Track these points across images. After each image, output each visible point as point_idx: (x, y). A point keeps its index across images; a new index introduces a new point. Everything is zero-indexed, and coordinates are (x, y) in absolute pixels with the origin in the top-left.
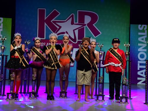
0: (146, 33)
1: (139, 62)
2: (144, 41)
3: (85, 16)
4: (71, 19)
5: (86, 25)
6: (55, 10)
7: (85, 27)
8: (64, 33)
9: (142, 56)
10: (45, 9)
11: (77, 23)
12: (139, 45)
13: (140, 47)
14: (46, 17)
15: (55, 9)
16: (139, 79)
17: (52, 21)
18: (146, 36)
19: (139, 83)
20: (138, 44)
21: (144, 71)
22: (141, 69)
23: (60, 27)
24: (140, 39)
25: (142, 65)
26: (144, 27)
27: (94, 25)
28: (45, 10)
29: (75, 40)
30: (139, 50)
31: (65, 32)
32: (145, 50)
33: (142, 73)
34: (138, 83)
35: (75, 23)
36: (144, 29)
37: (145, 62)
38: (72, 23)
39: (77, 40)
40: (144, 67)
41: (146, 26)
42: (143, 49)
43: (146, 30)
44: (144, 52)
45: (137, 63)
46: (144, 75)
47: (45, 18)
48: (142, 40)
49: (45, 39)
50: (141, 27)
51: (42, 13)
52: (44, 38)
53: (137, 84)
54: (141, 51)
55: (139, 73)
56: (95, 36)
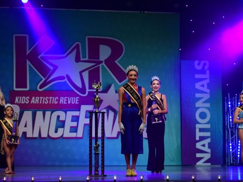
0: (207, 76)
1: (198, 126)
2: (205, 89)
3: (100, 46)
4: (75, 51)
5: (102, 62)
7: (100, 65)
8: (62, 78)
9: (203, 116)
10: (28, 36)
11: (87, 59)
12: (197, 95)
13: (199, 99)
16: (198, 155)
17: (39, 57)
18: (208, 80)
19: (199, 163)
20: (195, 95)
21: (206, 142)
22: (202, 138)
23: (56, 68)
24: (198, 86)
25: (203, 131)
26: (205, 64)
27: (116, 62)
28: (26, 37)
29: (83, 90)
30: (198, 104)
31: (65, 76)
32: (208, 105)
33: (204, 145)
35: (82, 59)
36: (204, 67)
37: (208, 126)
39: (88, 90)
40: (208, 134)
41: (207, 62)
42: (204, 102)
43: (208, 69)
44: (205, 108)
45: (195, 128)
46: (206, 149)
47: (28, 52)
48: (202, 87)
49: (28, 89)
50: (199, 64)
52: (26, 87)
53: (196, 164)
54: (201, 106)
55: (199, 146)
56: (120, 82)
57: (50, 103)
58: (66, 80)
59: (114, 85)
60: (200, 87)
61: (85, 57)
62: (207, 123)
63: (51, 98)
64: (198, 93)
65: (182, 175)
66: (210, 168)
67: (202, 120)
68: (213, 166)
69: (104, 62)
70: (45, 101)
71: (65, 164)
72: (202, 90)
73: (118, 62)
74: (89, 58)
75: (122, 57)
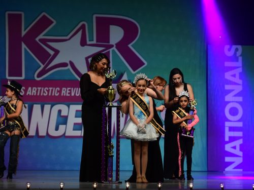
0: (239, 63)
1: (227, 124)
2: (237, 80)
3: (110, 26)
5: (112, 46)
6: (44, 16)
7: (111, 50)
8: (65, 65)
9: (234, 112)
10: (23, 14)
11: (94, 42)
12: (227, 87)
13: (229, 91)
14: (25, 30)
15: (44, 14)
16: (227, 159)
17: (37, 39)
18: (241, 68)
19: (229, 169)
20: (224, 87)
21: (238, 143)
22: (232, 139)
23: (57, 52)
24: (228, 76)
25: (234, 131)
26: (237, 50)
27: (130, 46)
28: (21, 15)
30: (228, 98)
31: (68, 63)
32: (240, 99)
33: (234, 148)
34: (227, 169)
35: (88, 43)
36: (235, 53)
37: (240, 124)
38: (83, 43)
40: (240, 134)
41: (240, 47)
42: (235, 96)
43: (240, 56)
44: (237, 102)
45: (224, 126)
46: (237, 152)
47: (23, 33)
48: (233, 78)
49: (23, 78)
50: (229, 50)
51: (15, 21)
52: (21, 76)
53: (224, 170)
54: (231, 100)
55: (228, 148)
56: (134, 71)
57: (50, 94)
58: (69, 67)
59: (127, 75)
60: (231, 77)
61: (93, 40)
62: (239, 121)
63: (51, 89)
64: (227, 84)
65: (208, 182)
66: (242, 175)
67: (233, 117)
68: (246, 173)
69: (115, 46)
70: (44, 92)
71: (67, 168)
72: (233, 81)
73: (132, 46)
74: (97, 41)
75: (137, 41)
